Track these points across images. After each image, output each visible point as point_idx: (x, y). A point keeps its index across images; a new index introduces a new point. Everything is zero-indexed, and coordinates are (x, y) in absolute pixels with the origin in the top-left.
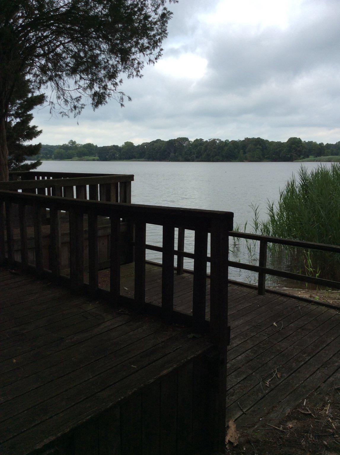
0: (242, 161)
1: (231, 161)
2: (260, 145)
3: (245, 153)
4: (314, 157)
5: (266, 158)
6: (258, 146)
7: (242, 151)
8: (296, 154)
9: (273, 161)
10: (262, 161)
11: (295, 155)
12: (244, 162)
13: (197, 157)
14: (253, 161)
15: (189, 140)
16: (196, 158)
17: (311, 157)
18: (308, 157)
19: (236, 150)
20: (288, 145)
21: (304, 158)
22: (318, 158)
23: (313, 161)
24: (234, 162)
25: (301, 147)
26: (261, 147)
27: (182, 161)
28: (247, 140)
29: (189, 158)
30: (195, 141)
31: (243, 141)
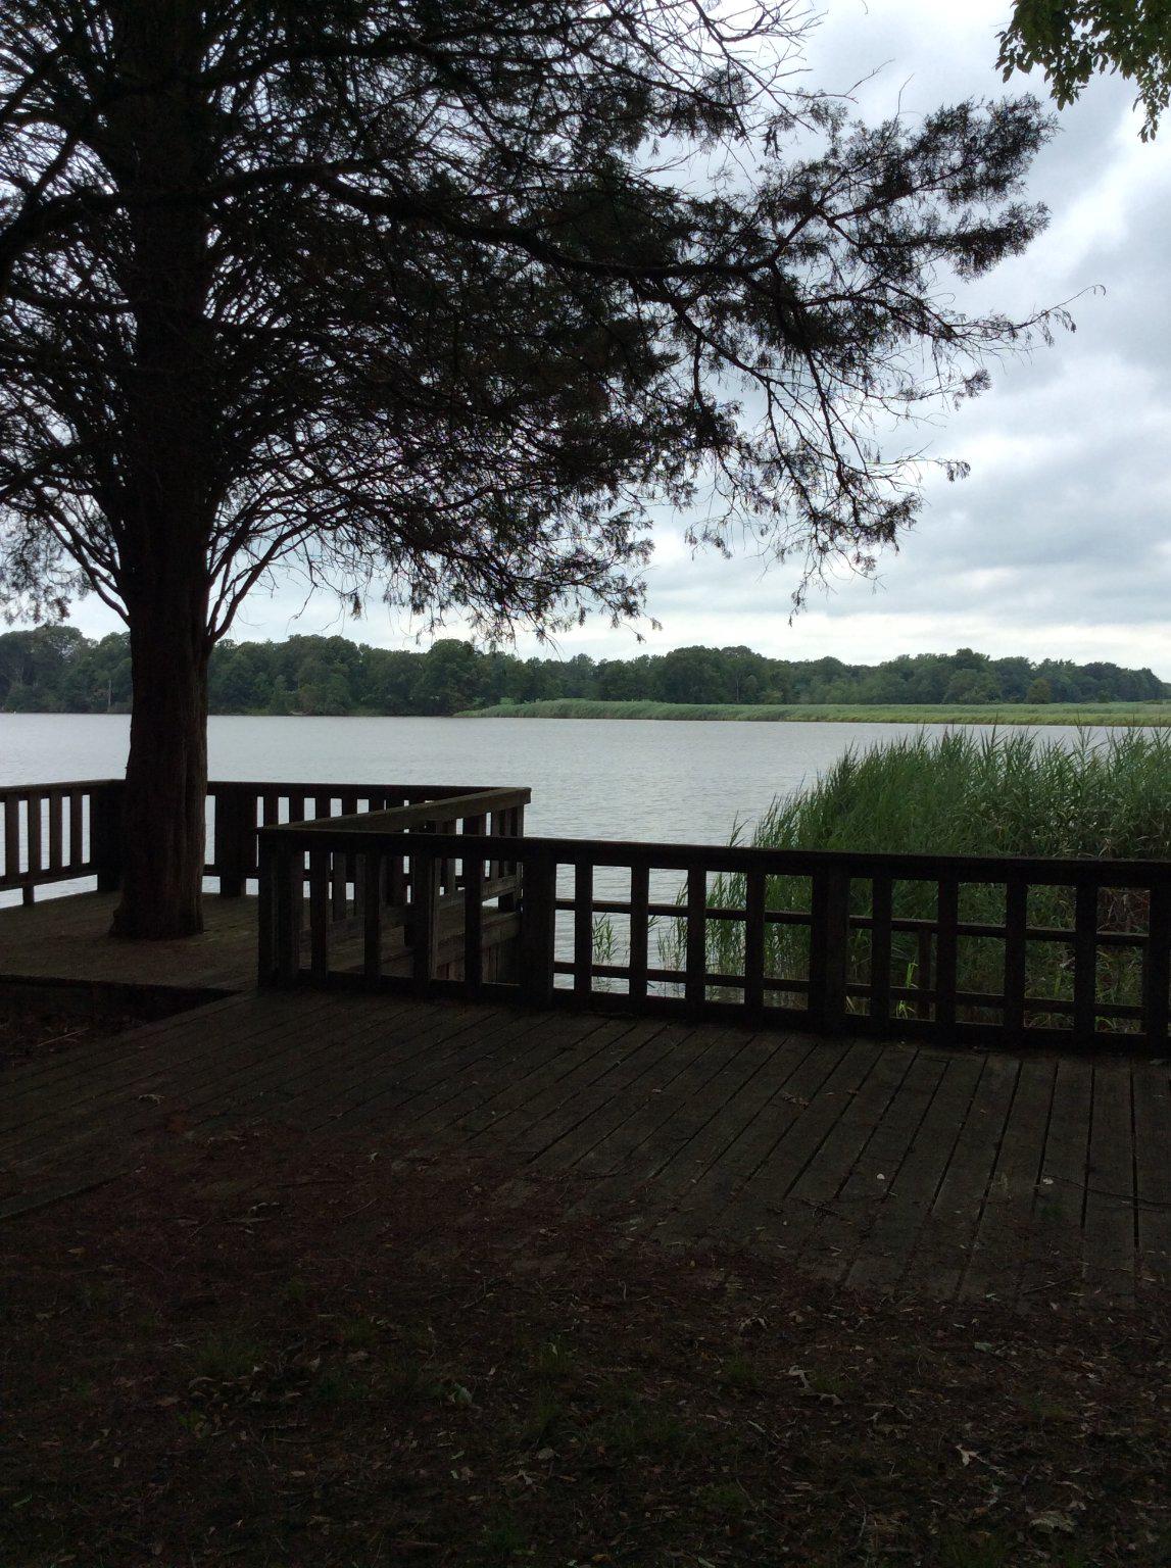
0: (287, 714)
1: (244, 713)
2: (343, 661)
3: (291, 685)
4: (517, 703)
5: (365, 703)
6: (337, 664)
7: (281, 678)
8: (459, 691)
9: (386, 715)
10: (354, 715)
11: (457, 694)
12: (291, 715)
13: (115, 698)
14: (321, 714)
15: (85, 635)
16: (113, 701)
17: (507, 704)
18: (497, 701)
19: (262, 676)
20: (433, 662)
21: (483, 705)
22: (527, 706)
23: (516, 715)
24: (255, 715)
25: (473, 670)
26: (345, 667)
27: (58, 711)
28: (297, 641)
29: (87, 699)
30: (106, 641)
31: (284, 646)
